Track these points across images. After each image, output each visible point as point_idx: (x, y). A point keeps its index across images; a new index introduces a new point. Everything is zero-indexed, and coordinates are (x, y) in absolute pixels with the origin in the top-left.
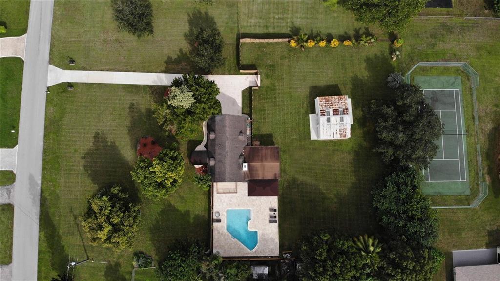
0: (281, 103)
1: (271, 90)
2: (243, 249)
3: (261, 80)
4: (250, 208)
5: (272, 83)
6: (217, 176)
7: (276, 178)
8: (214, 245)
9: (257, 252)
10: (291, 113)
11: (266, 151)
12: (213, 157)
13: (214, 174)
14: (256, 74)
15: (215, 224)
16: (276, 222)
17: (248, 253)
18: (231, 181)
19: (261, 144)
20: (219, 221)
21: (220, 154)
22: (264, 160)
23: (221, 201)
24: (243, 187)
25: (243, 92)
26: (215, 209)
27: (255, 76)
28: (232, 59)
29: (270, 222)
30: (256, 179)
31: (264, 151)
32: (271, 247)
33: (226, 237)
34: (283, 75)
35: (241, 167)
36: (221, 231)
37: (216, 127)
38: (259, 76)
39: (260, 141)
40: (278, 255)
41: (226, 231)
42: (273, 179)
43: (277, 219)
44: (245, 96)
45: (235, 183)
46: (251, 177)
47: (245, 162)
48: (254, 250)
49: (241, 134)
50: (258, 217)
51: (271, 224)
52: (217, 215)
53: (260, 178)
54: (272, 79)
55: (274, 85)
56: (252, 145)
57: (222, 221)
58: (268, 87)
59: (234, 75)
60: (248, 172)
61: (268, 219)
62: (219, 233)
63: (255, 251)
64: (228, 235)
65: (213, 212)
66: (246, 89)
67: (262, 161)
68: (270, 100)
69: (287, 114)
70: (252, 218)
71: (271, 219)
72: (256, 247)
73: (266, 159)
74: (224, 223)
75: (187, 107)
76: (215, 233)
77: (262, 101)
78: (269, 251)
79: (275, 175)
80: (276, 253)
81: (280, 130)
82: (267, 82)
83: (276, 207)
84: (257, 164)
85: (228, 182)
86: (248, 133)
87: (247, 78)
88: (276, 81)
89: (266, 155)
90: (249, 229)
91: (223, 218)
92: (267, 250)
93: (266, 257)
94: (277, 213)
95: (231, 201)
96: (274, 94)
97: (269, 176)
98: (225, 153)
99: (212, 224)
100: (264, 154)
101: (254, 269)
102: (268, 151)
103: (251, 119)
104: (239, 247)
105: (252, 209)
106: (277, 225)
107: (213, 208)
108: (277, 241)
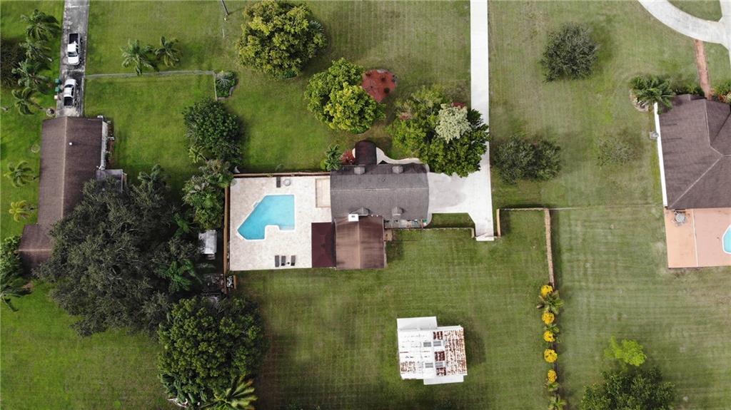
0: (451, 273)
1: (471, 258)
2: (240, 219)
3: (486, 242)
4: (296, 227)
5: (482, 258)
6: (339, 177)
7: (339, 263)
8: (246, 179)
9: (235, 239)
10: (437, 289)
11: (378, 250)
12: (366, 171)
13: (342, 174)
14: (496, 234)
15: (274, 180)
16: (277, 265)
17: (234, 227)
18: (333, 198)
19: (388, 243)
20: (279, 185)
21: (370, 181)
22: (365, 245)
23: (306, 187)
24: (325, 217)
25: (466, 215)
26: (294, 179)
27: (492, 233)
28: (517, 198)
29: (277, 257)
30: (337, 234)
31: (377, 245)
32: (242, 259)
33: (257, 195)
34: (496, 276)
35: (352, 211)
36: (264, 188)
37: (411, 175)
38: (492, 239)
39: (393, 240)
40: (231, 269)
41: (265, 194)
42: (337, 259)
43: (281, 267)
44: (461, 218)
45: (329, 204)
46: (338, 226)
47: (360, 217)
48: (238, 234)
49: (401, 211)
50: (283, 240)
51: (274, 258)
52: (287, 182)
53: (337, 241)
54: (489, 259)
55: (480, 261)
56: (386, 229)
57: (278, 189)
58: (476, 253)
59: (492, 201)
60: (345, 223)
61: (281, 254)
62: (263, 185)
63: (236, 237)
64: (259, 198)
65: (290, 176)
66: (471, 220)
67: (363, 242)
68: (455, 256)
69: (436, 282)
70: (282, 231)
71: (280, 259)
72: (242, 238)
73: (365, 249)
74: (276, 191)
75: (438, 132)
76: (263, 180)
77: (453, 243)
78: (236, 256)
79: (343, 263)
80: (234, 267)
81: (410, 271)
82: (484, 251)
83: (297, 266)
84: (358, 234)
85: (331, 193)
86: (404, 223)
87: (489, 221)
88: (486, 265)
89: (371, 248)
90: (267, 228)
91: (283, 190)
92: (237, 253)
93: (229, 252)
94: (288, 267)
95: (306, 201)
96: (465, 262)
97: (341, 254)
98: (371, 187)
99: (274, 176)
100: (372, 245)
101: (212, 235)
102: (376, 253)
103: (425, 228)
104: (243, 214)
105: (294, 231)
106: (273, 267)
107: (296, 175)
108: (250, 268)
